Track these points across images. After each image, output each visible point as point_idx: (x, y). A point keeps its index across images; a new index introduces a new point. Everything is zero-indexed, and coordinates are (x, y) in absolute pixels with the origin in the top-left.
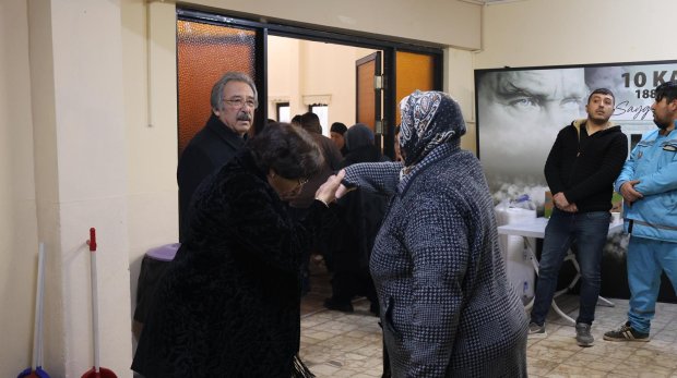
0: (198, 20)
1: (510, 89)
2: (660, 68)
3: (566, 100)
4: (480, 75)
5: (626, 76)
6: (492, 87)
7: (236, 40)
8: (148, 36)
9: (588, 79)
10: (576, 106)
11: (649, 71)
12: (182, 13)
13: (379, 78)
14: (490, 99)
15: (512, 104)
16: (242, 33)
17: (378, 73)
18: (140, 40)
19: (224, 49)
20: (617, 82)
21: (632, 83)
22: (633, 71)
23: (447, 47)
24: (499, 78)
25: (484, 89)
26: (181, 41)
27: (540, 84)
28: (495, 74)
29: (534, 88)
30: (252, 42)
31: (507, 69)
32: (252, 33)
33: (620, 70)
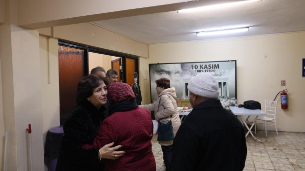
0: (66, 46)
1: (160, 70)
2: (201, 64)
3: (176, 73)
4: (150, 65)
5: (192, 66)
6: (154, 69)
7: (78, 53)
8: (48, 50)
9: (182, 67)
10: (179, 74)
11: (198, 65)
12: (60, 43)
13: (121, 66)
14: (154, 73)
15: (160, 74)
16: (80, 51)
17: (120, 65)
18: (45, 52)
19: (73, 56)
20: (190, 68)
21: (194, 68)
22: (194, 64)
23: (139, 57)
24: (156, 66)
25: (152, 70)
26: (60, 53)
27: (168, 68)
28: (155, 66)
29: (167, 69)
30: (83, 54)
31: (158, 64)
32: (83, 51)
33: (191, 64)
